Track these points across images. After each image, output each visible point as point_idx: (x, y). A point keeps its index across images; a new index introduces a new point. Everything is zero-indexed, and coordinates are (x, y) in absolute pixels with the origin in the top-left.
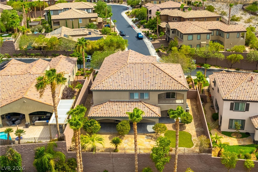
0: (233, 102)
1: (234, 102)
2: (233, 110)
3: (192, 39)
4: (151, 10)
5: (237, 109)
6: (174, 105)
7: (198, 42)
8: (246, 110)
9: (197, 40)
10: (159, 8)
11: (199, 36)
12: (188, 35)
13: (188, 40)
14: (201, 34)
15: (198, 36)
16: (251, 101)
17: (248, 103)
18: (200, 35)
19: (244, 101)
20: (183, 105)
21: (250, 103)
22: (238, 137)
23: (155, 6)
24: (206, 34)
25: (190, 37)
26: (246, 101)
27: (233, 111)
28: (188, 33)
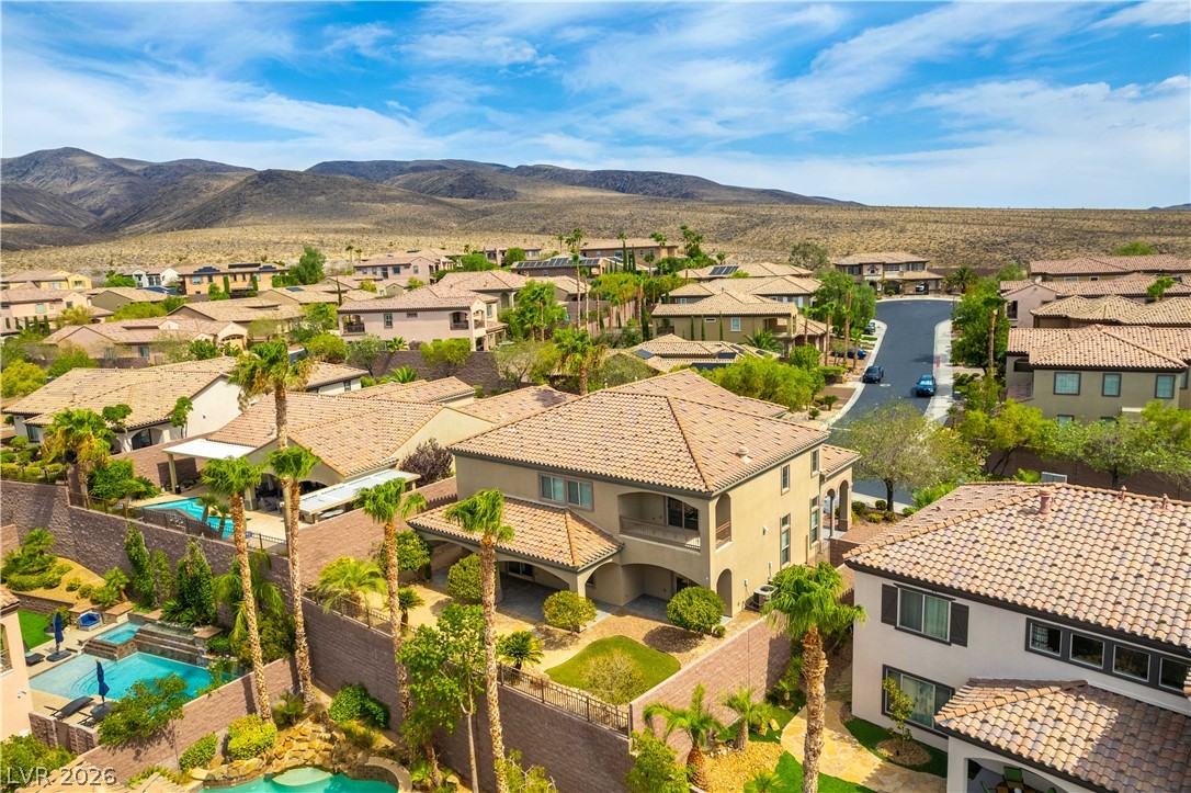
0: (891, 583)
1: (898, 586)
2: (895, 624)
3: (1076, 392)
4: (1015, 303)
5: (910, 625)
6: (669, 549)
7: (1105, 405)
8: (953, 641)
9: (1103, 395)
10: (1054, 295)
11: (1111, 380)
12: (1053, 372)
13: (1055, 393)
14: (1123, 374)
15: (1108, 379)
16: (977, 597)
17: (959, 601)
18: (1120, 375)
19: (942, 588)
20: (698, 553)
21: (972, 605)
22: (898, 760)
23: (1032, 288)
24: (1153, 375)
25: (1068, 383)
26: (950, 590)
27: (897, 628)
28: (1055, 361)
